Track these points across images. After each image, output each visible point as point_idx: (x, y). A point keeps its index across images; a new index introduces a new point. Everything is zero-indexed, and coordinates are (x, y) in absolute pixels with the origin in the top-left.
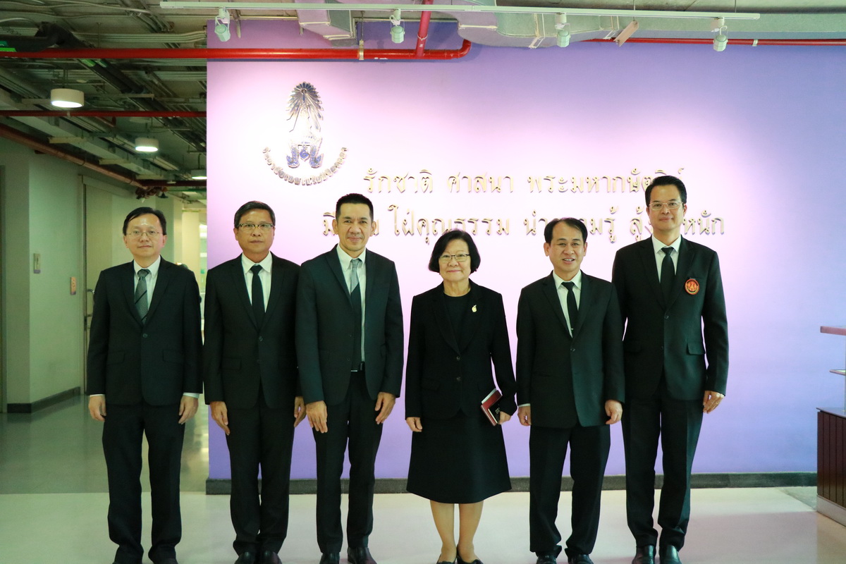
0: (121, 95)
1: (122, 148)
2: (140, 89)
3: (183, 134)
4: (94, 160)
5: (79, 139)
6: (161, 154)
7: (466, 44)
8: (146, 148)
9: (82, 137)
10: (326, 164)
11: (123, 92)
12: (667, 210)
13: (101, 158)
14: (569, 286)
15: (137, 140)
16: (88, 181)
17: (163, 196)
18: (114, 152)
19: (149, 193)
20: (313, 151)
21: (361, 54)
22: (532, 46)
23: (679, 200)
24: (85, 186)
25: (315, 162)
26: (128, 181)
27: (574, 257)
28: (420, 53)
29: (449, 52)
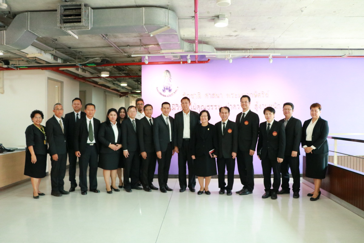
0: (119, 72)
1: (117, 84)
2: (123, 70)
3: (135, 81)
4: (109, 87)
5: (106, 82)
6: (128, 86)
7: (209, 60)
8: (124, 85)
9: (107, 82)
10: (173, 91)
11: (119, 71)
12: (244, 104)
13: (110, 87)
14: (224, 123)
15: (121, 82)
16: (107, 93)
17: (127, 97)
18: (114, 85)
19: (123, 96)
20: (169, 88)
21: (181, 62)
22: (226, 60)
23: (248, 101)
24: (106, 95)
25: (170, 90)
26: (117, 93)
27: (226, 116)
28: (197, 62)
29: (205, 61)
